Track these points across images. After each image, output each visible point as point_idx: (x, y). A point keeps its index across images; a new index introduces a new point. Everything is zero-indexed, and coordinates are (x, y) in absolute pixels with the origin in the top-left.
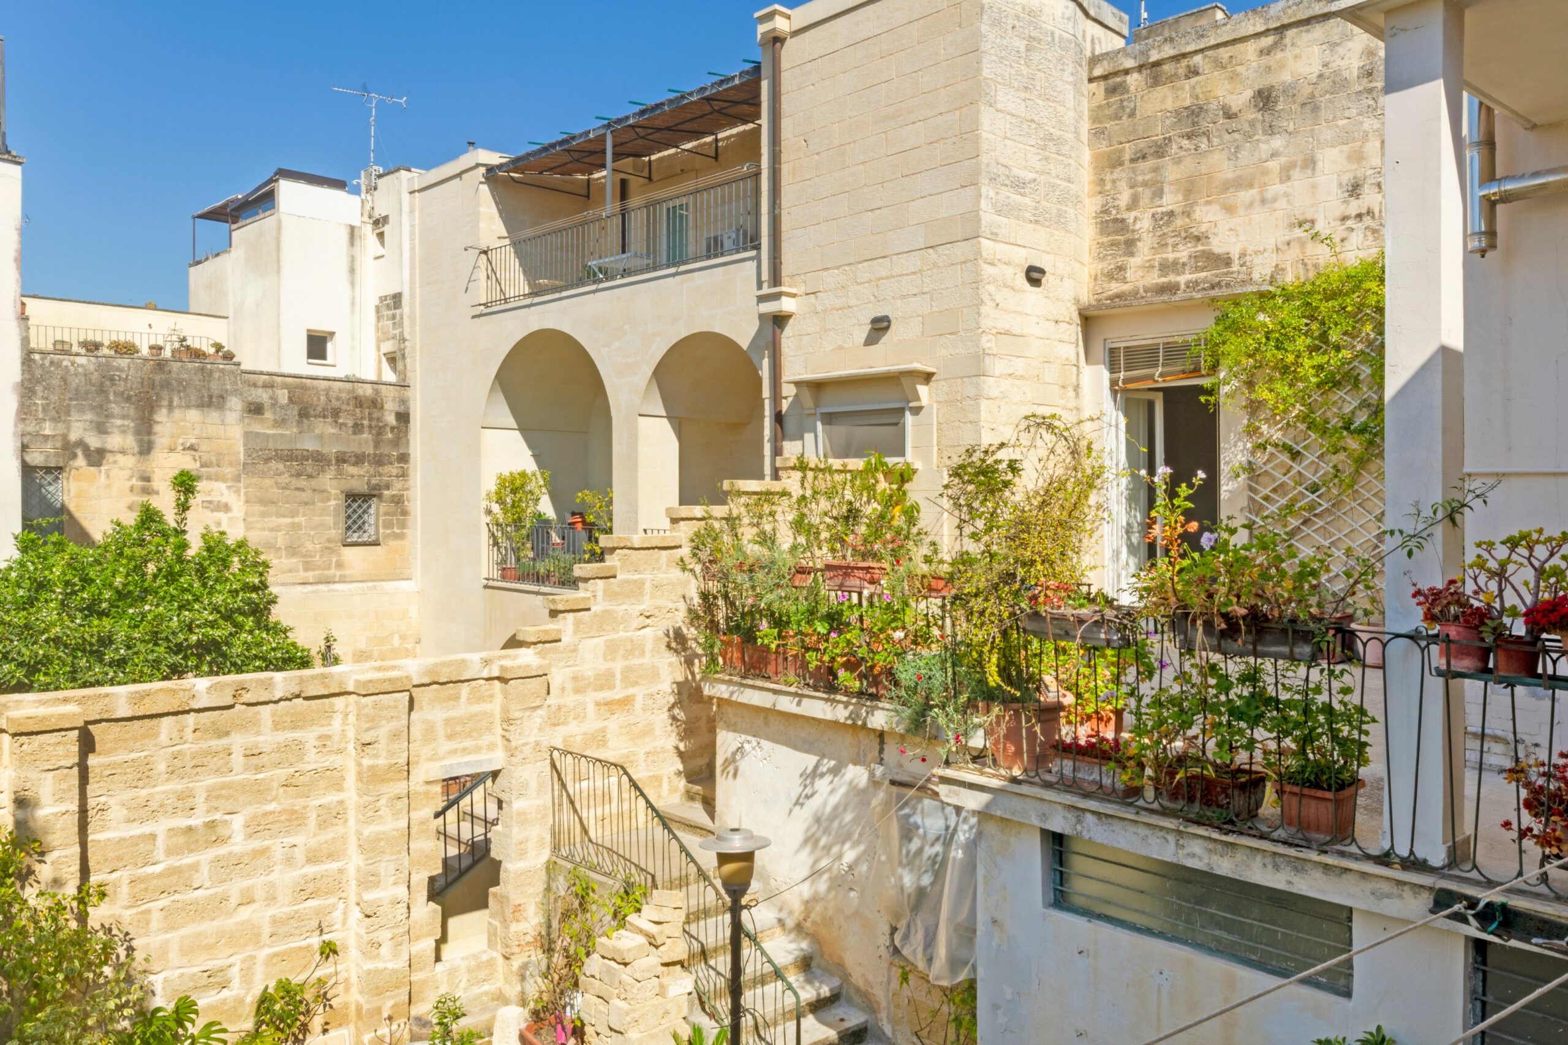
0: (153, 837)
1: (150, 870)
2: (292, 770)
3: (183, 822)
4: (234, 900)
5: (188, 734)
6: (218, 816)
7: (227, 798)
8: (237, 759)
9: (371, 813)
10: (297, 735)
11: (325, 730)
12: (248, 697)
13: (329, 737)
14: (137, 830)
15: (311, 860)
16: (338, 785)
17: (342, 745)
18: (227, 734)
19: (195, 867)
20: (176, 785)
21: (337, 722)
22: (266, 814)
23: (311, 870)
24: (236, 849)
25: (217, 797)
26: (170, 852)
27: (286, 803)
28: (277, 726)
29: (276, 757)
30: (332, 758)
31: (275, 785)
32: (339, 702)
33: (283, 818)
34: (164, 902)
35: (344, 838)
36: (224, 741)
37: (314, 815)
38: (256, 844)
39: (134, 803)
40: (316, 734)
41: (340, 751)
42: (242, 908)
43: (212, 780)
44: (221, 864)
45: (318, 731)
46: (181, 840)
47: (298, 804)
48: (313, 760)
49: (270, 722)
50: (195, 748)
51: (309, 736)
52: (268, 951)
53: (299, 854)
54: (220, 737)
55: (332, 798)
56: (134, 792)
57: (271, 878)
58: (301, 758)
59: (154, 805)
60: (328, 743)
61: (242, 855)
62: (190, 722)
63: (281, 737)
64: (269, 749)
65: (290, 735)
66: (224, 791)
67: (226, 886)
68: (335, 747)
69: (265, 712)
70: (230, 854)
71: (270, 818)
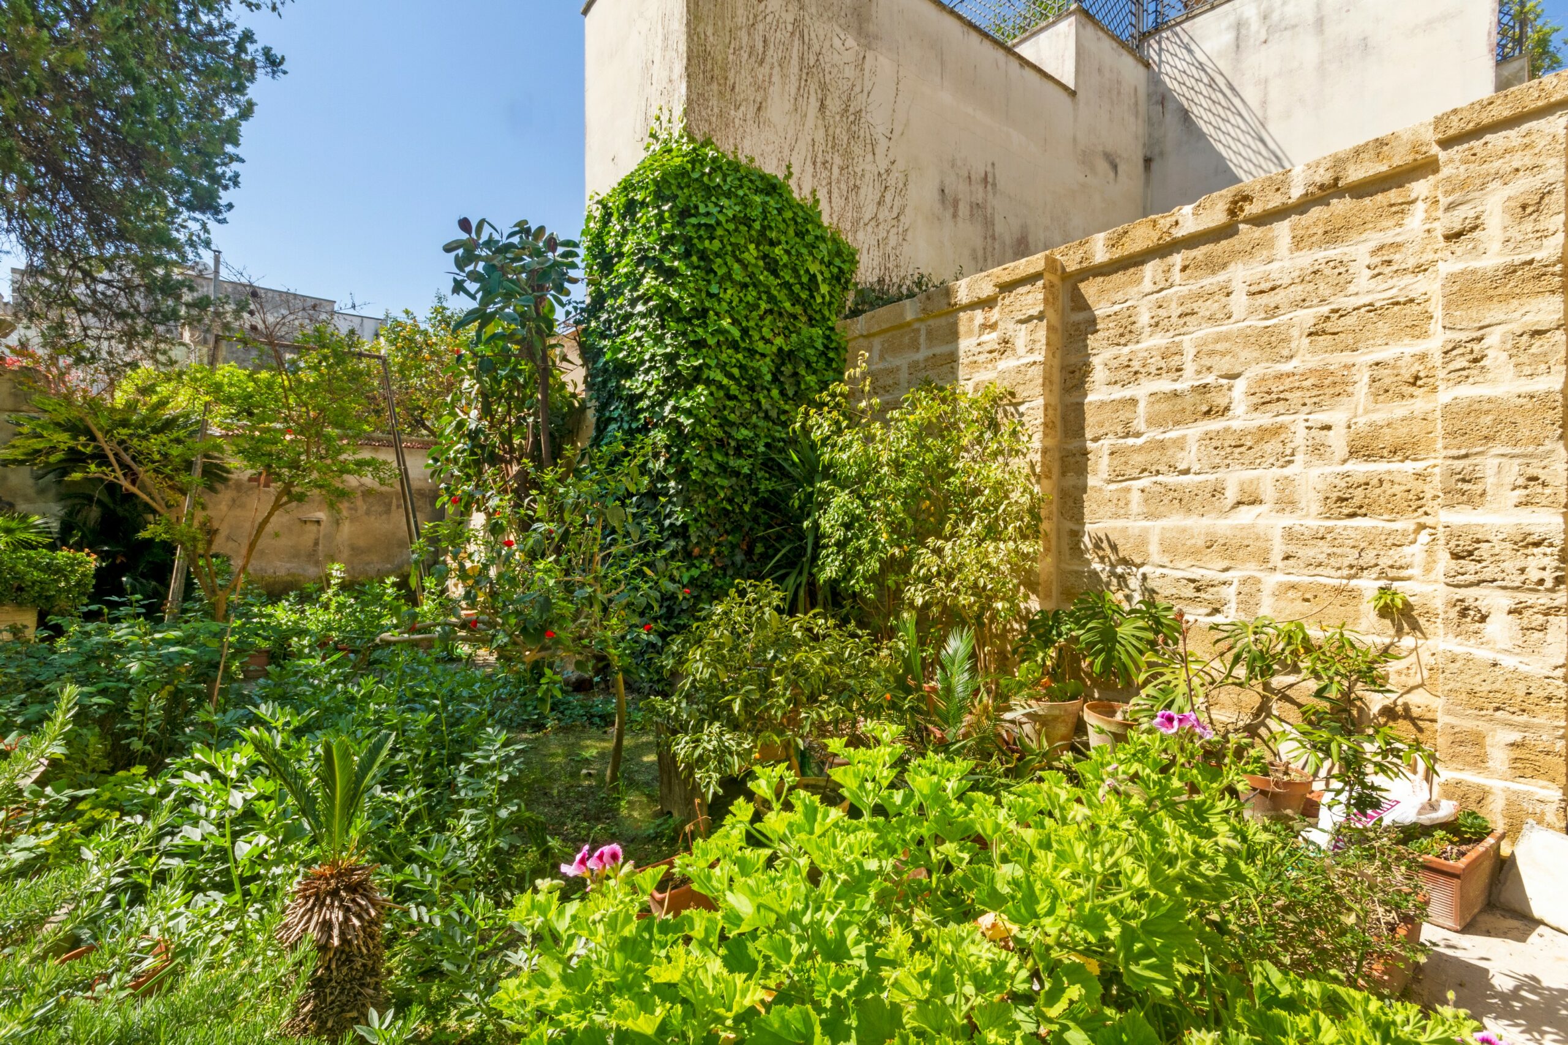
0: (1134, 401)
1: (1130, 441)
2: (1325, 310)
3: (1165, 385)
4: (1232, 494)
5: (1177, 276)
6: (1210, 379)
7: (1223, 354)
8: (1239, 302)
10: (1333, 253)
11: (1388, 237)
12: (1251, 210)
13: (1397, 246)
14: (1118, 393)
16: (1416, 326)
17: (1423, 257)
18: (1224, 266)
19: (1180, 444)
20: (1160, 340)
21: (1415, 217)
22: (1279, 377)
23: (1359, 468)
24: (1236, 424)
25: (1211, 353)
26: (1151, 422)
27: (1315, 361)
28: (1298, 243)
29: (1298, 290)
30: (1408, 279)
31: (1295, 332)
32: (1419, 188)
33: (1308, 383)
34: (1146, 482)
35: (1425, 418)
36: (1221, 277)
37: (1366, 379)
38: (1265, 419)
39: (1115, 363)
40: (1373, 245)
41: (1418, 269)
42: (1243, 508)
43: (1208, 331)
44: (1215, 443)
45: (1375, 239)
46: (1164, 407)
47: (1335, 360)
48: (1364, 288)
49: (1288, 239)
50: (1185, 290)
51: (1358, 250)
52: (1279, 577)
53: (1338, 440)
54: (1213, 272)
55: (1405, 349)
56: (1115, 350)
57: (1288, 471)
58: (1340, 288)
59: (1136, 365)
60: (1397, 257)
61: (1244, 433)
62: (1178, 259)
63: (1306, 259)
64: (1286, 281)
65: (1321, 255)
66: (1219, 347)
67: (1221, 474)
68: (1411, 263)
69: (1283, 229)
70: (1226, 430)
71: (1287, 383)
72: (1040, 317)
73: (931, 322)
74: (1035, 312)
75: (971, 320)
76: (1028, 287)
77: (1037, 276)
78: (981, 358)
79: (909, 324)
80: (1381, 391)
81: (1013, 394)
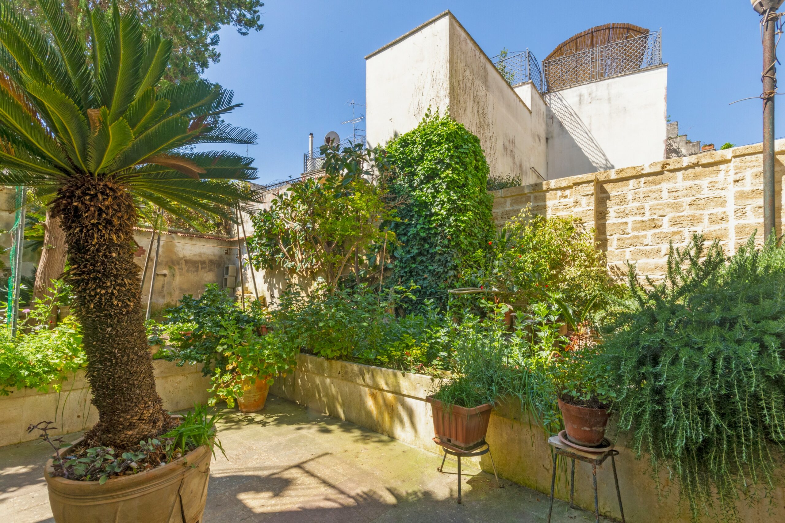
0: (626, 223)
1: (625, 236)
2: (694, 198)
3: (639, 218)
4: (664, 252)
5: (642, 184)
6: (655, 217)
7: (660, 209)
8: (665, 194)
9: (740, 214)
10: (697, 182)
11: (714, 179)
12: (668, 167)
13: (716, 182)
14: (620, 220)
16: (723, 204)
17: (725, 186)
18: (660, 183)
19: (645, 237)
20: (636, 204)
21: (722, 175)
22: (679, 217)
23: (707, 243)
24: (665, 231)
25: (655, 209)
26: (633, 230)
27: (691, 213)
28: (685, 178)
29: (685, 192)
30: (720, 191)
31: (684, 204)
32: (723, 167)
33: (689, 219)
34: (632, 248)
35: (727, 229)
36: (658, 186)
37: (707, 218)
38: (675, 229)
39: (619, 211)
40: (709, 181)
41: (723, 189)
42: (668, 256)
43: (654, 202)
44: (657, 236)
45: (709, 179)
46: (639, 225)
47: (698, 213)
48: (706, 193)
49: (681, 177)
50: (645, 189)
51: (704, 182)
54: (656, 185)
55: (718, 210)
56: (619, 207)
57: (682, 244)
58: (699, 192)
59: (627, 212)
60: (716, 185)
61: (667, 233)
62: (643, 180)
63: (688, 183)
64: (681, 189)
65: (693, 183)
66: (658, 207)
67: (660, 245)
68: (721, 187)
69: (680, 174)
70: (661, 232)
71: (682, 219)
72: (592, 195)
73: (536, 194)
74: (590, 193)
75: (556, 194)
76: (587, 185)
77: (592, 181)
78: (561, 207)
79: (525, 194)
80: (712, 221)
81: (581, 220)
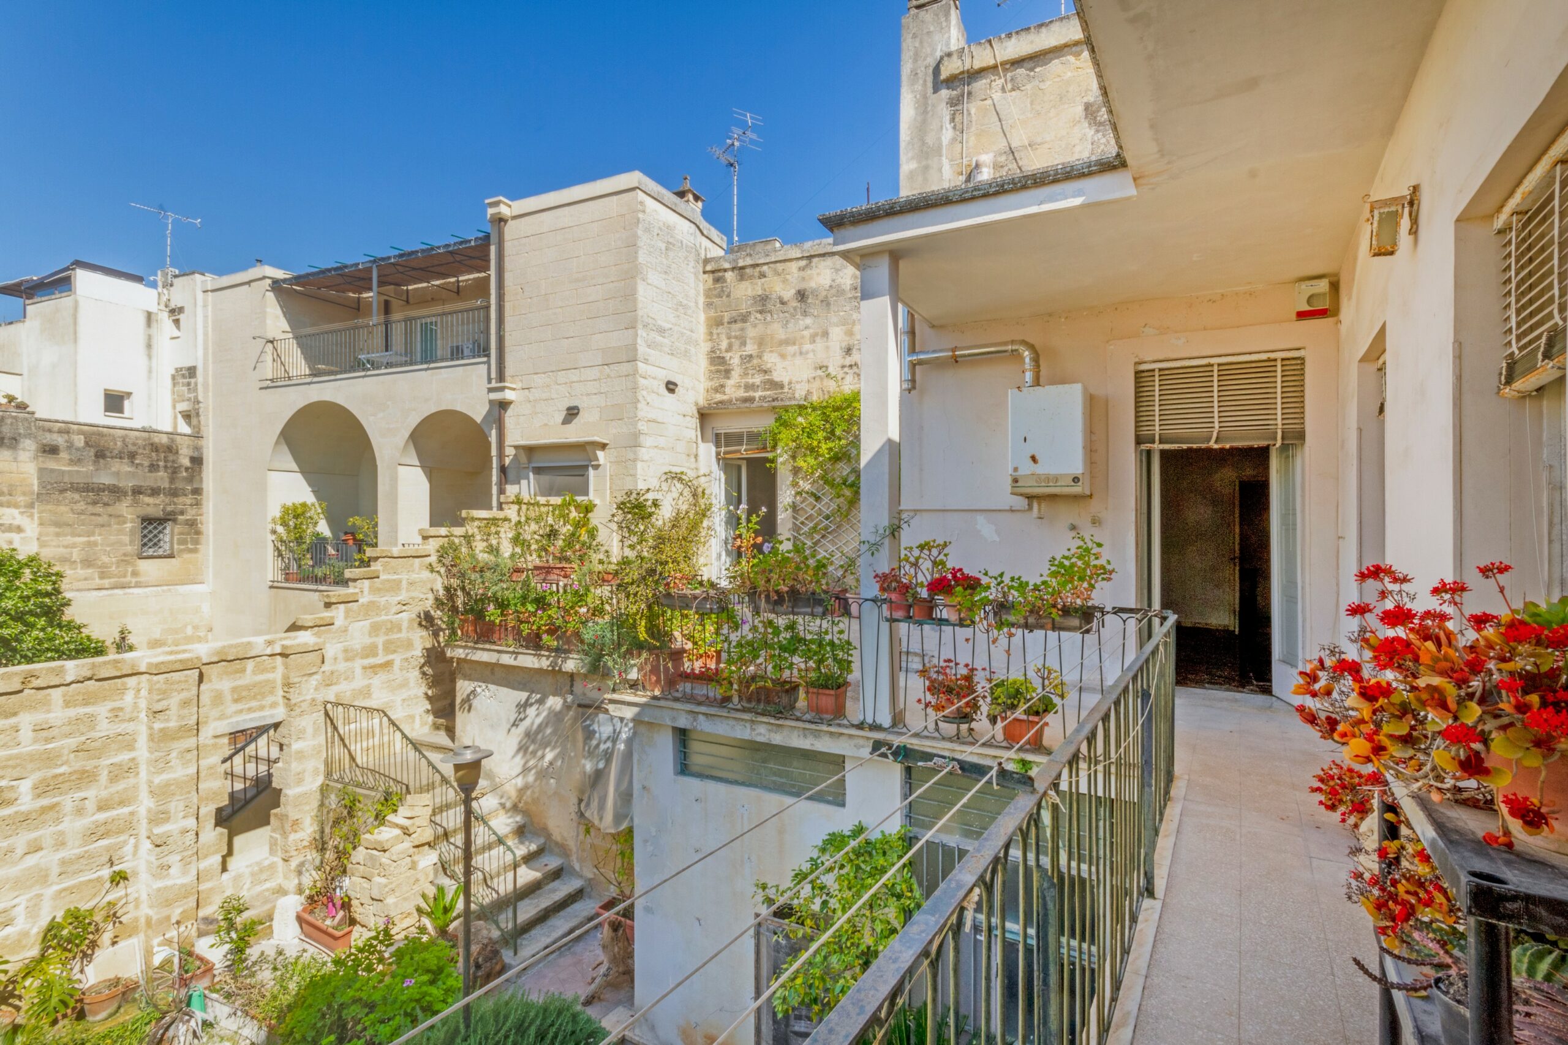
2: (83, 738)
4: (19, 851)
7: (14, 767)
8: (26, 734)
9: (162, 765)
10: (89, 710)
11: (117, 704)
12: (36, 683)
13: (121, 709)
15: (100, 809)
16: (130, 746)
17: (135, 714)
18: (15, 714)
21: (129, 697)
22: (55, 776)
23: (102, 816)
24: (23, 808)
27: (77, 766)
28: (67, 704)
29: (67, 729)
30: (126, 725)
31: (65, 751)
32: (131, 682)
33: (73, 778)
35: (135, 787)
36: (13, 721)
37: (106, 772)
38: (45, 802)
40: (109, 707)
41: (131, 720)
42: (28, 857)
44: (6, 822)
45: (110, 705)
47: (89, 765)
48: (104, 728)
49: (61, 702)
51: (102, 710)
52: (56, 888)
53: (90, 805)
54: (6, 717)
55: (124, 757)
57: (59, 828)
58: (93, 728)
60: (121, 714)
61: (30, 813)
63: (72, 712)
64: (59, 723)
65: (82, 710)
66: (10, 763)
67: (11, 841)
68: (127, 717)
69: (56, 694)
70: (16, 813)
71: (61, 779)
80: (114, 777)
